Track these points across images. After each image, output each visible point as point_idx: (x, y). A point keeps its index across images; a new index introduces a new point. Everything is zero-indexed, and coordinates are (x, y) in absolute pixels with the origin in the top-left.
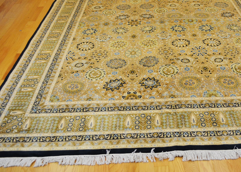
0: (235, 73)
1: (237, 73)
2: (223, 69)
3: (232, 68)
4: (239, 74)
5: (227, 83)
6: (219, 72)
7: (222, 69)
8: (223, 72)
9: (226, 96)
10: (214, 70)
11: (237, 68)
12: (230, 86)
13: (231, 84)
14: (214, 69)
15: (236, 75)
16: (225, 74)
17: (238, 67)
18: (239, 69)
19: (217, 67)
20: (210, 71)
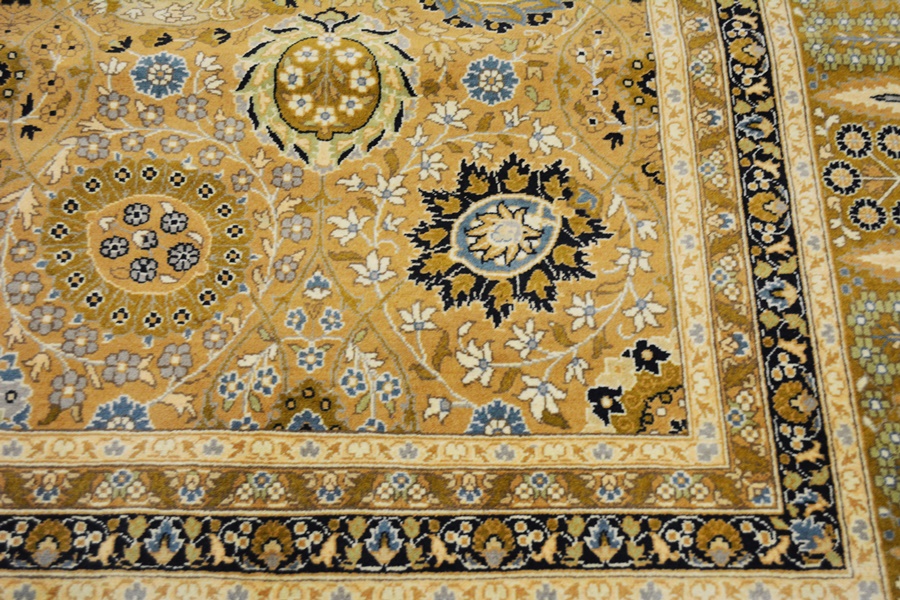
0: (259, 134)
1: (281, 129)
2: (159, 91)
3: (247, 78)
4: (289, 156)
5: (134, 253)
6: (112, 120)
7: (144, 86)
8: (151, 116)
9: (53, 416)
10: (76, 93)
11: (293, 78)
12: (144, 290)
13: (164, 267)
14: (71, 84)
15: (260, 162)
16: (161, 143)
17: (307, 68)
18: (309, 86)
19: (115, 64)
20: (27, 109)
